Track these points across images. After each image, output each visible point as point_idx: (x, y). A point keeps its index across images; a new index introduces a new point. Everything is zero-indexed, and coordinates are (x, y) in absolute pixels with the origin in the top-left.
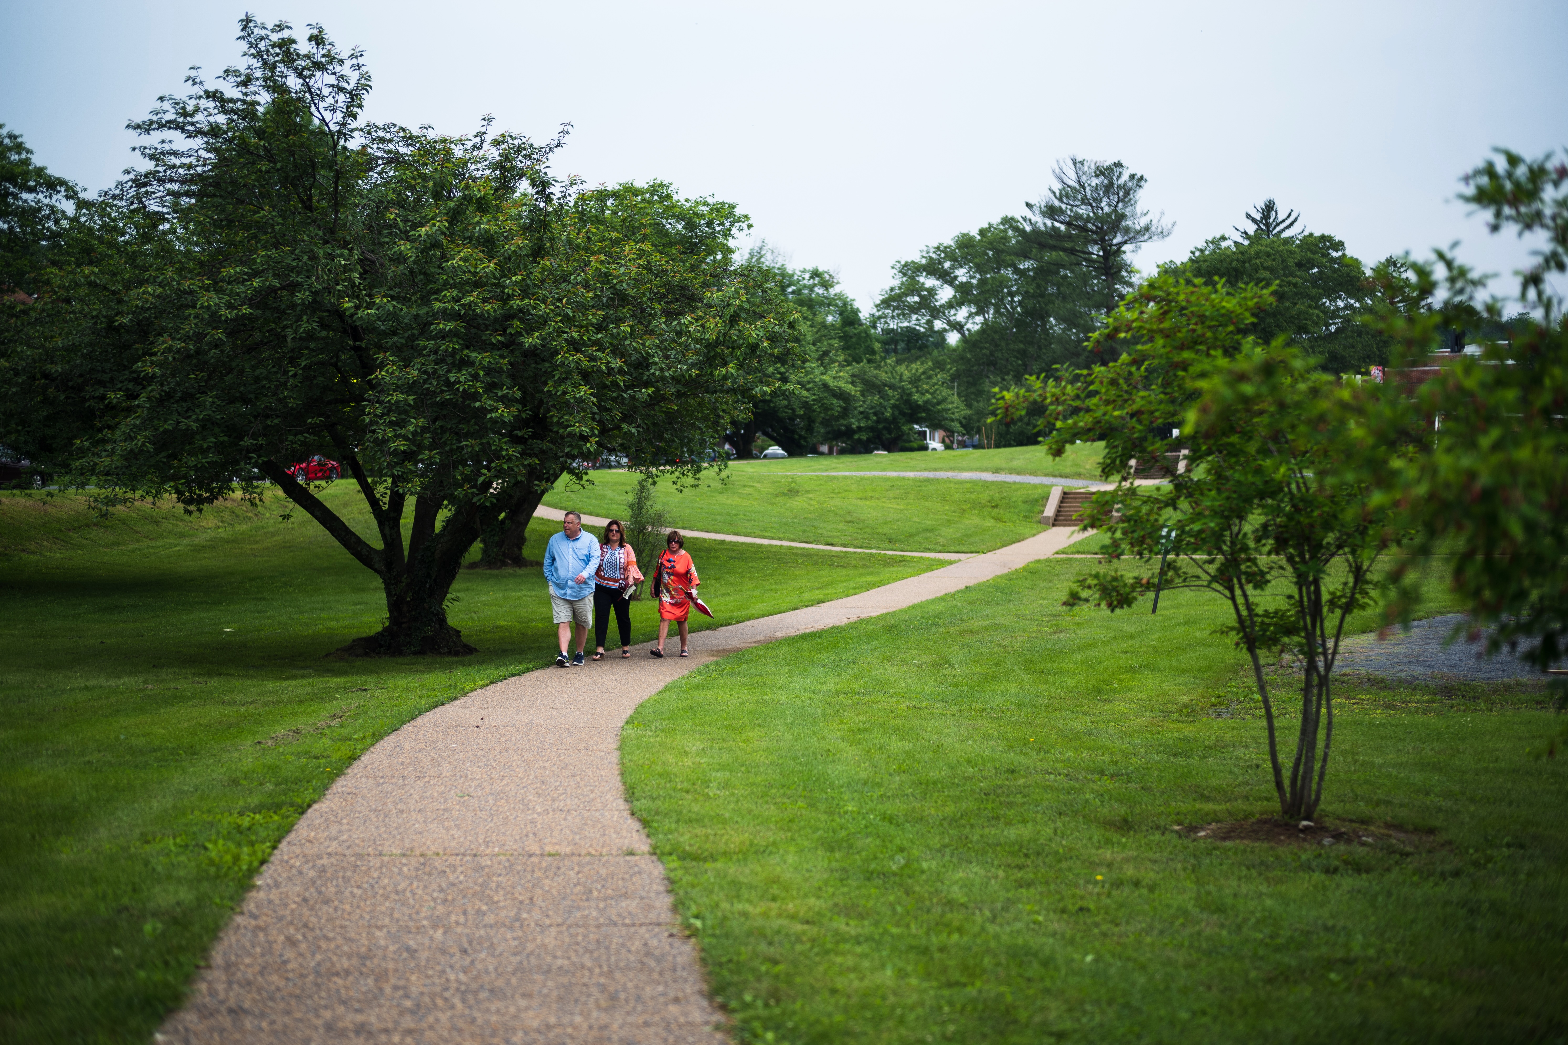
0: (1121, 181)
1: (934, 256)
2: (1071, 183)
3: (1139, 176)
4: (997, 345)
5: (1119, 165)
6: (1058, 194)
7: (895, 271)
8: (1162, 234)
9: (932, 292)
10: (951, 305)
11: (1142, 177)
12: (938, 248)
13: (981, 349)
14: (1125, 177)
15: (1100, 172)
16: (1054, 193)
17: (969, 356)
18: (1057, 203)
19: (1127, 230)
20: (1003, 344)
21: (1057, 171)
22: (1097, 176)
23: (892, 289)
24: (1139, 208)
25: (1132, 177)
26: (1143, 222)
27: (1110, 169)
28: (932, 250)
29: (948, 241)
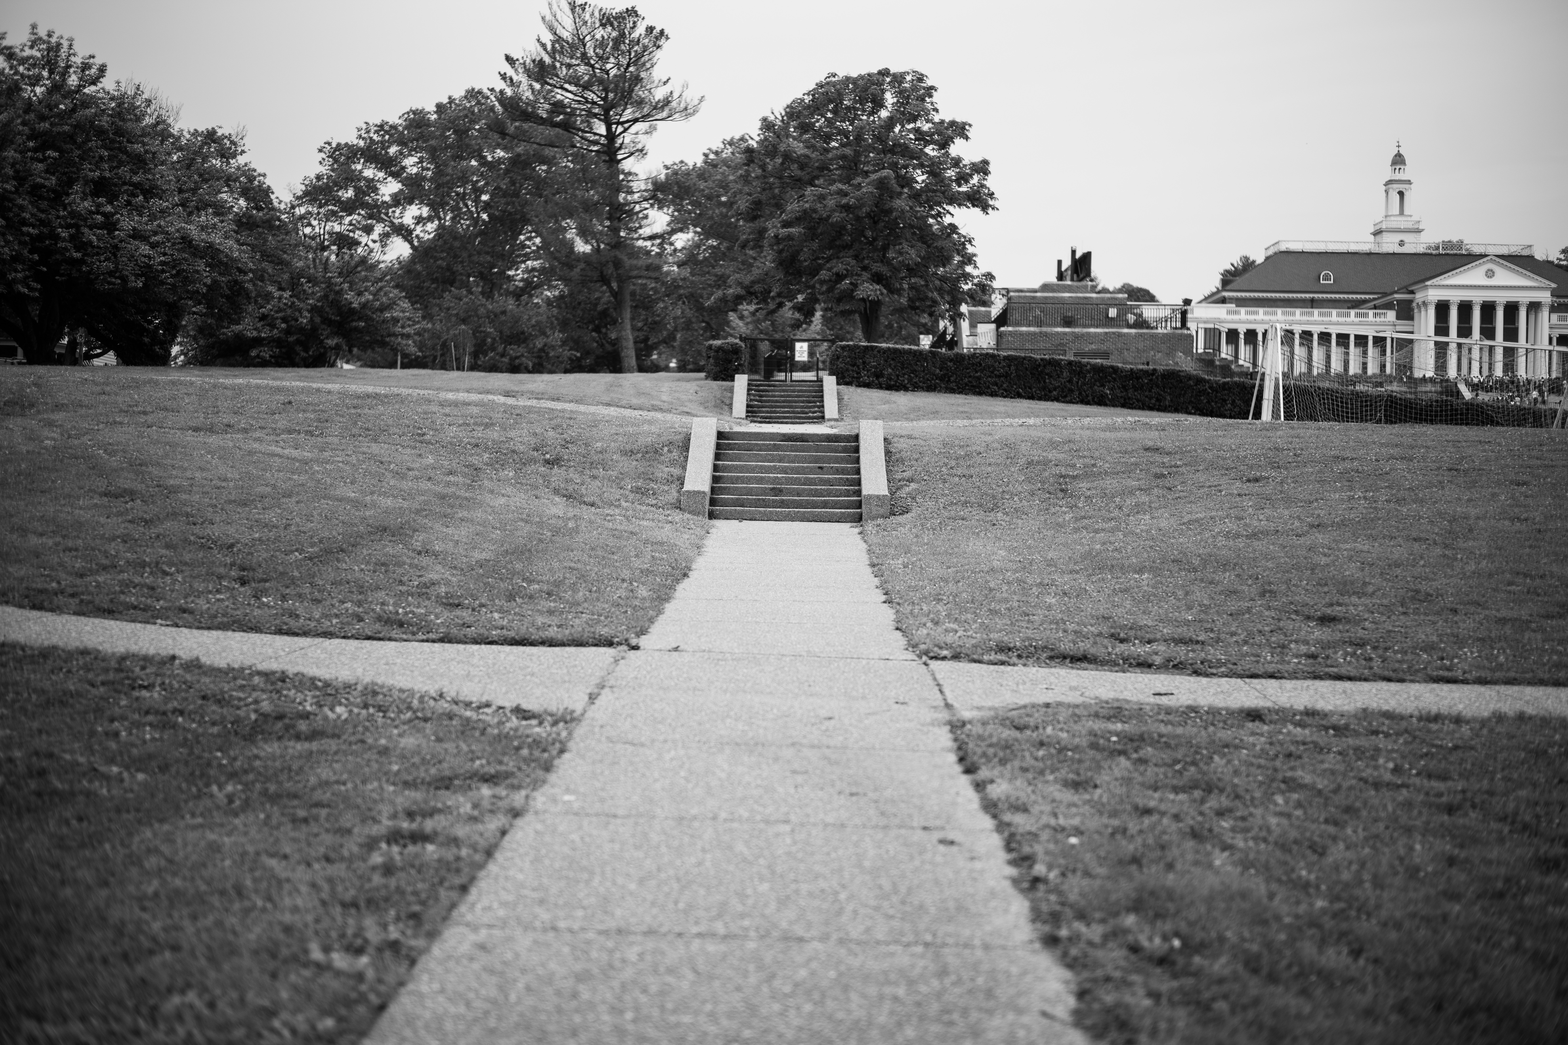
0: (635, 35)
1: (376, 137)
2: (565, 35)
3: (658, 29)
4: (456, 256)
5: (632, 12)
6: (549, 47)
7: (323, 155)
8: (687, 112)
9: (372, 186)
10: (398, 200)
11: (662, 32)
12: (381, 127)
13: (436, 259)
14: (640, 30)
15: (606, 20)
16: (544, 46)
17: (418, 267)
18: (547, 60)
19: (640, 103)
20: (465, 254)
21: (549, 17)
22: (603, 25)
23: (319, 177)
24: (658, 73)
25: (650, 29)
26: (659, 94)
27: (621, 17)
28: (373, 129)
29: (394, 117)
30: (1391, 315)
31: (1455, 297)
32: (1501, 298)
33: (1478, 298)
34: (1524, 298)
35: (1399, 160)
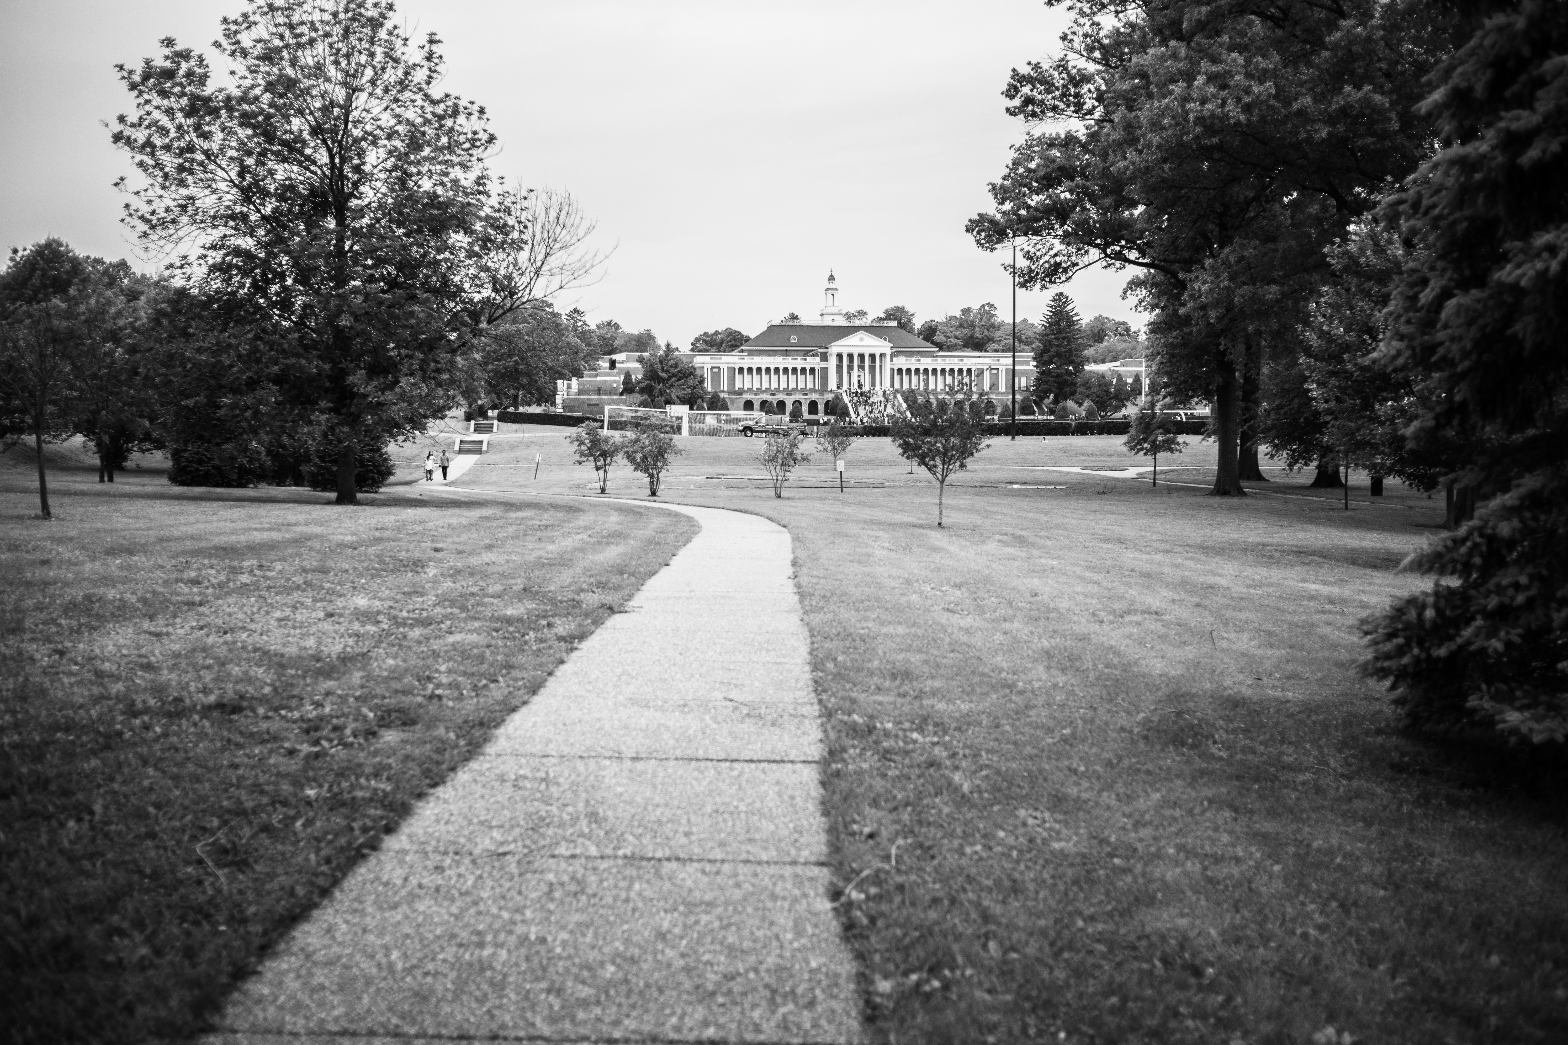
30: (818, 359)
31: (845, 351)
32: (867, 352)
33: (856, 351)
34: (877, 351)
35: (831, 278)
